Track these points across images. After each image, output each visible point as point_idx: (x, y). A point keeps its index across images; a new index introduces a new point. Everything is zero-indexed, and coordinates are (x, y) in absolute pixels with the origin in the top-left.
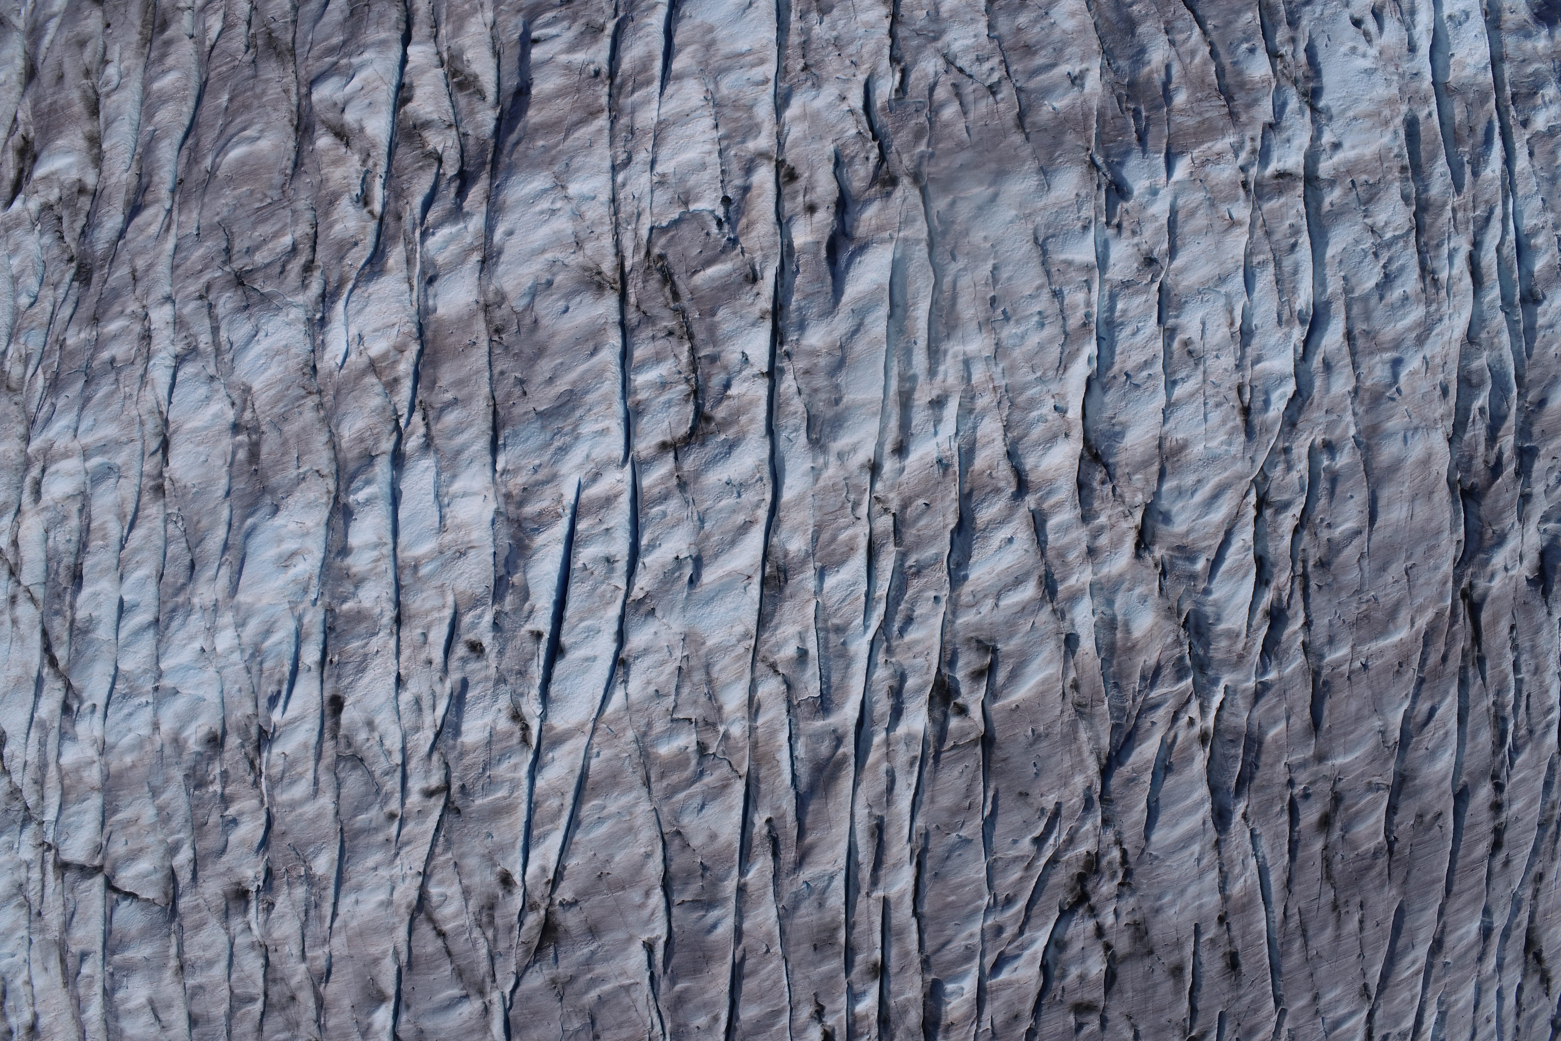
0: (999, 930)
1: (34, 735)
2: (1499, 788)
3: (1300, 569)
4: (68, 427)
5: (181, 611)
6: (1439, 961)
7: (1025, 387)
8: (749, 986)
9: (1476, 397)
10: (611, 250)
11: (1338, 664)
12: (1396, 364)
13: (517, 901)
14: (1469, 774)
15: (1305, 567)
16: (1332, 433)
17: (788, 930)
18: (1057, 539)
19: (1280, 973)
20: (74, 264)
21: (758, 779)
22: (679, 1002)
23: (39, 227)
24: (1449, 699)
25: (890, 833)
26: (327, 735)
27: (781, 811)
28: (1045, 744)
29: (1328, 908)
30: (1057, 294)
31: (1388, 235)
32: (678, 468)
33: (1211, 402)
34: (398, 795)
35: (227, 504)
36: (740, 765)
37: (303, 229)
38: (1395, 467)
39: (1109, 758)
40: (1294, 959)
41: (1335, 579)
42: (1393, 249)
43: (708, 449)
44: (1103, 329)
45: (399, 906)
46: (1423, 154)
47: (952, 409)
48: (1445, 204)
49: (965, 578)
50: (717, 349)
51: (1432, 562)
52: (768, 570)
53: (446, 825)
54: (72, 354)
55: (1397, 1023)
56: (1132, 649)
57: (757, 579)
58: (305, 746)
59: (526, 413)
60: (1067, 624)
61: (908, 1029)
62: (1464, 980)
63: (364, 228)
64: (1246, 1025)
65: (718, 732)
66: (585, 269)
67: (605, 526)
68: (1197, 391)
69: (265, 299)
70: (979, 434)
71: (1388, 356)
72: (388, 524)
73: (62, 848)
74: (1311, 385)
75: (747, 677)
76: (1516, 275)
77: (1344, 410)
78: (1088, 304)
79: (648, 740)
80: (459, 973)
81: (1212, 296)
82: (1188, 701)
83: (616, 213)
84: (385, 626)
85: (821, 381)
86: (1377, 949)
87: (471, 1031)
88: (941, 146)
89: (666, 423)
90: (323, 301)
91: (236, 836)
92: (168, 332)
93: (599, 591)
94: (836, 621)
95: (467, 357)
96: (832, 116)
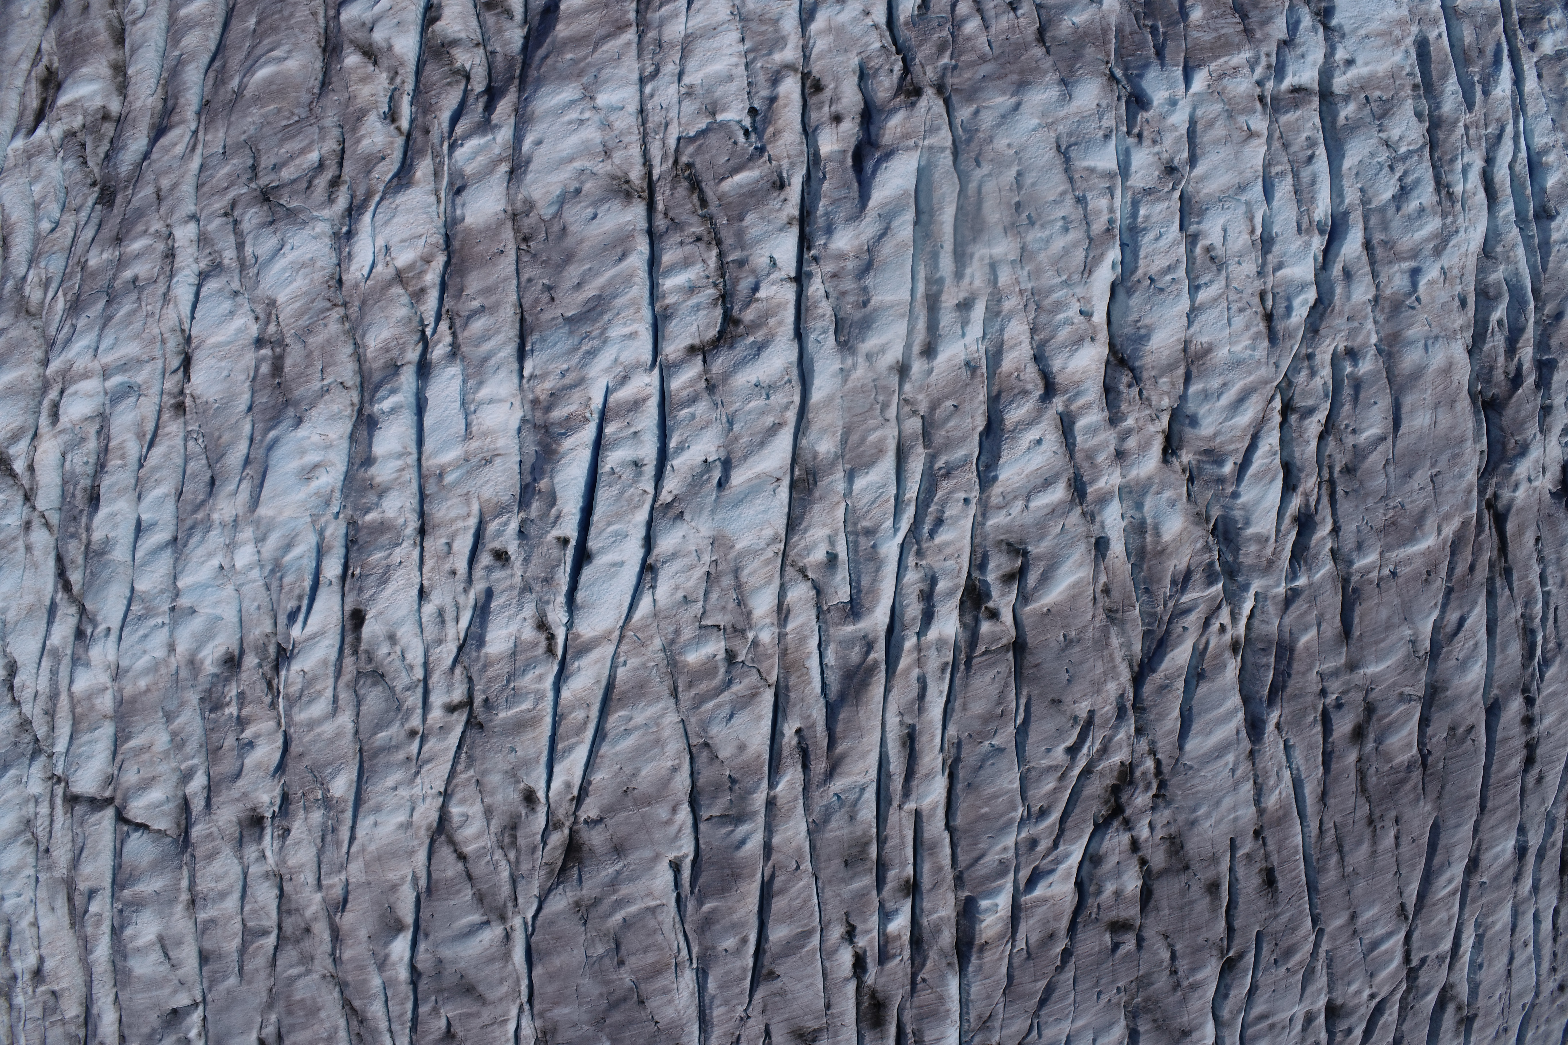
0: (1033, 843)
1: (46, 664)
2: (1530, 702)
3: (1326, 476)
4: (89, 347)
5: (200, 528)
6: (1476, 880)
7: (1050, 290)
8: (778, 904)
9: (1494, 308)
10: (639, 160)
11: (1367, 571)
12: (1415, 273)
13: (540, 820)
14: (1500, 687)
15: (1331, 473)
16: (1354, 339)
17: (818, 845)
18: (1086, 441)
19: (1317, 890)
20: (97, 188)
21: (787, 688)
22: (707, 923)
23: (61, 154)
24: (1477, 610)
25: (922, 742)
26: (347, 651)
27: (811, 720)
28: (1077, 649)
29: (1363, 822)
30: (1081, 200)
31: (1403, 150)
32: (706, 371)
33: (1235, 307)
34: (419, 711)
35: (249, 419)
36: (769, 673)
37: (330, 145)
38: (1417, 374)
39: (1141, 665)
40: (1330, 876)
41: (1361, 485)
42: (1408, 163)
43: (737, 351)
44: (1126, 235)
45: (419, 828)
46: (1434, 73)
47: (979, 312)
48: (1457, 121)
49: (995, 479)
50: (745, 253)
51: (1456, 470)
52: (797, 473)
53: (468, 741)
54: (94, 275)
55: (1435, 945)
56: (1162, 553)
57: (786, 482)
58: (325, 662)
59: (554, 319)
60: (1097, 527)
61: (941, 950)
62: (1500, 902)
63: (392, 143)
64: (1284, 944)
65: (746, 638)
66: (614, 177)
67: (633, 430)
68: (1220, 295)
69: (291, 214)
70: (1006, 336)
71: (1406, 265)
72: (412, 434)
73: (72, 779)
74: (1332, 292)
75: (777, 582)
76: (1529, 191)
77: (1365, 317)
78: (1111, 210)
79: (676, 647)
80: (480, 898)
81: (1233, 204)
82: (1219, 607)
83: (643, 124)
84: (409, 537)
85: (848, 284)
86: (1413, 866)
87: (492, 960)
88: (963, 58)
89: (695, 327)
90: (350, 215)
91: (252, 759)
92: (192, 250)
93: (627, 495)
94: (865, 523)
95: (495, 265)
96: (857, 30)
